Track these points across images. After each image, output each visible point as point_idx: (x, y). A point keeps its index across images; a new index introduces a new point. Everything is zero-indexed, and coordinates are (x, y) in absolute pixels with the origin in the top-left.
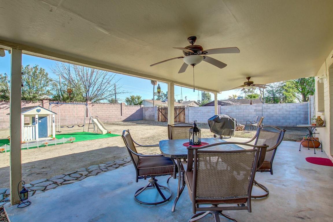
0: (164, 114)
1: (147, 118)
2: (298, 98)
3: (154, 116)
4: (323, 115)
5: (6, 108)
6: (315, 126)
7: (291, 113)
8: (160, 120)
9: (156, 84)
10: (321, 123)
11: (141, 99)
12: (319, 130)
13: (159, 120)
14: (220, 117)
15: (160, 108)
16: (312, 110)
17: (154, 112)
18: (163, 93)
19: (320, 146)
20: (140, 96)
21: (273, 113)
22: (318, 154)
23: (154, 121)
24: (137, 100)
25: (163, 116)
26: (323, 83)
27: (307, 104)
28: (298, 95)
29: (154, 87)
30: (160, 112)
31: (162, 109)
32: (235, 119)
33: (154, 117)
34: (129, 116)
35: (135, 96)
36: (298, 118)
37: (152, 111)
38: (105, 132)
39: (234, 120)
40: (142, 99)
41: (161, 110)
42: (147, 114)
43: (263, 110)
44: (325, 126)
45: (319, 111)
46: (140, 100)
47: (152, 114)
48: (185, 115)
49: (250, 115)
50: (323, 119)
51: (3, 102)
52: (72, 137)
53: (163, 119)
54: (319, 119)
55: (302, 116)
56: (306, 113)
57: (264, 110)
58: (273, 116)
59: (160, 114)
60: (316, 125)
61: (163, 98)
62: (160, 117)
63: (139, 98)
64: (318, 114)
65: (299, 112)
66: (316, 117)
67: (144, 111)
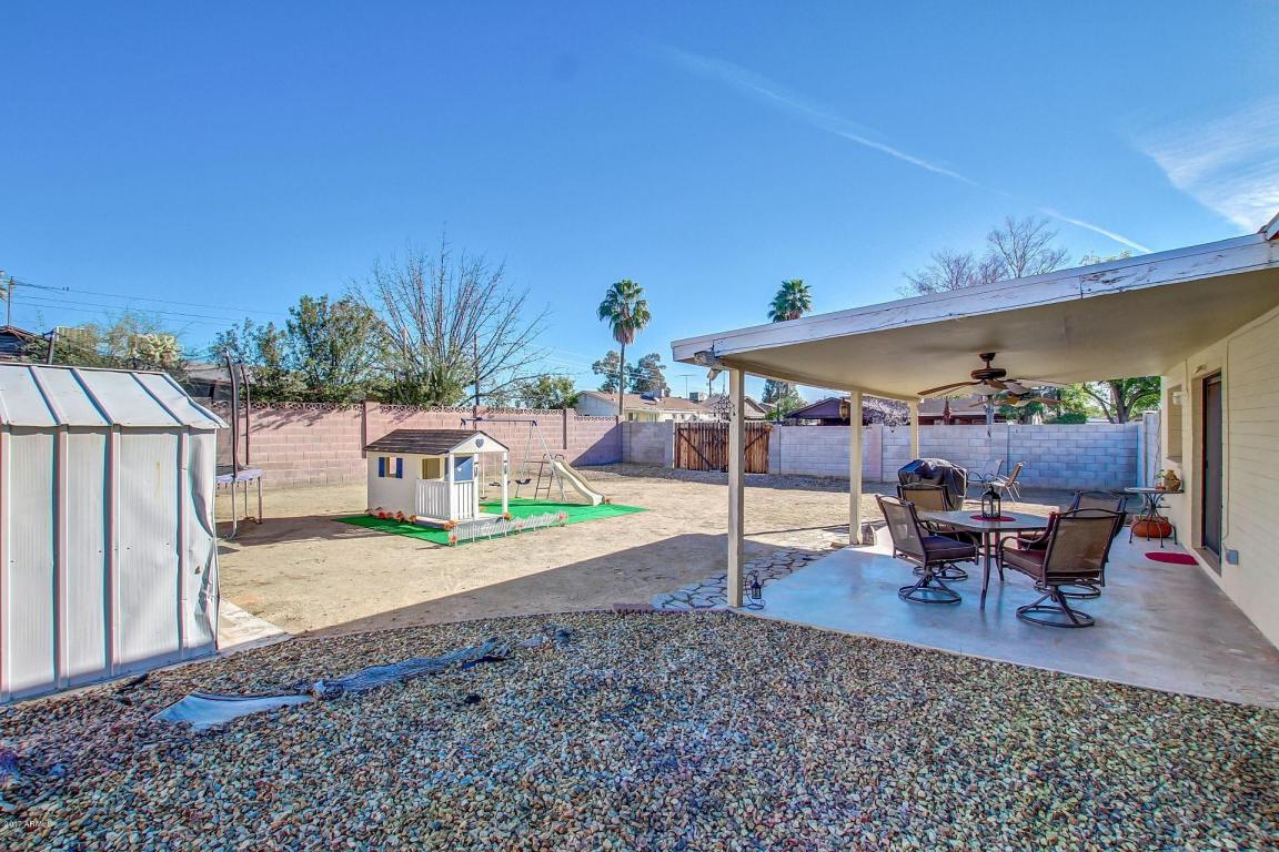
0: (696, 445)
1: (637, 455)
2: (1099, 399)
3: (662, 451)
4: (1181, 467)
5: (274, 426)
6: (1163, 491)
7: (1091, 452)
8: (682, 465)
9: (630, 339)
10: (1175, 486)
12: (1170, 499)
13: (678, 466)
14: (930, 464)
15: (682, 427)
16: (1153, 450)
17: (662, 439)
19: (1172, 535)
21: (1038, 451)
22: (1168, 547)
23: (661, 465)
24: (558, 392)
25: (693, 453)
26: (1181, 406)
27: (1136, 430)
28: (1098, 388)
30: (682, 440)
31: (689, 430)
32: (965, 470)
33: (664, 456)
34: (586, 449)
36: (1111, 468)
37: (655, 435)
38: (597, 500)
39: (962, 472)
40: (577, 389)
41: (685, 434)
42: (638, 445)
43: (1011, 443)
44: (1182, 491)
45: (1170, 458)
46: (570, 390)
47: (657, 445)
48: (767, 449)
49: (971, 456)
50: (1178, 477)
51: (269, 409)
52: (563, 512)
54: (1171, 477)
55: (1122, 461)
56: (1133, 453)
57: (1015, 442)
58: (1038, 458)
59: (684, 444)
60: (1164, 488)
61: (628, 381)
62: (684, 456)
64: (1168, 466)
65: (1111, 451)
66: (1165, 473)
67: (626, 435)
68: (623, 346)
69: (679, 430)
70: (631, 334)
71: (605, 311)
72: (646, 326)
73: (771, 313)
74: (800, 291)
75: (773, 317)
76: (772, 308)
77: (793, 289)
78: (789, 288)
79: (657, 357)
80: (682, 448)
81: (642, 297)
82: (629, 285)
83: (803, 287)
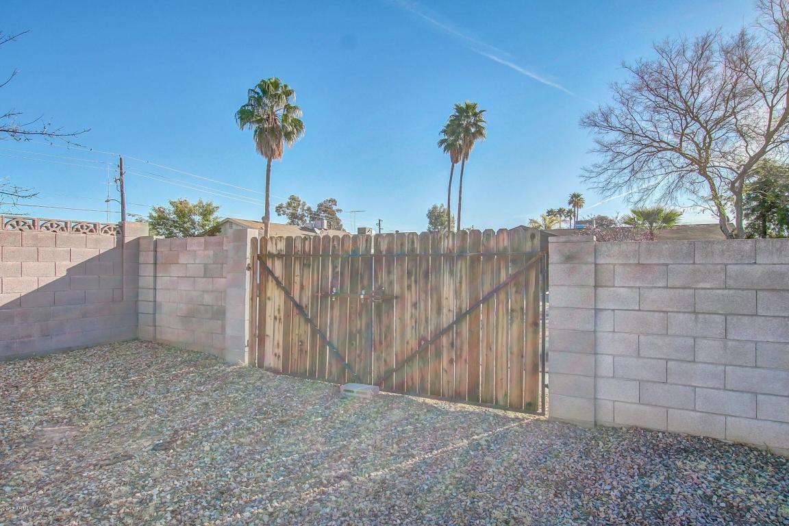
0: (306, 300)
3: (220, 315)
8: (270, 360)
9: (277, 153)
11: (216, 214)
15: (271, 248)
17: (223, 283)
18: (305, 208)
20: (214, 205)
24: (197, 218)
29: (269, 166)
31: (287, 256)
33: (223, 327)
35: (193, 202)
37: (207, 273)
40: (220, 215)
41: (278, 268)
42: (168, 294)
46: (211, 218)
47: (208, 299)
53: (302, 351)
59: (276, 299)
62: (274, 331)
63: (206, 212)
68: (269, 161)
69: (262, 258)
70: (278, 146)
71: (245, 116)
72: (298, 139)
73: (442, 142)
74: (475, 115)
75: (443, 146)
76: (443, 137)
77: (467, 113)
78: (463, 111)
79: (334, 202)
80: (270, 311)
81: (293, 101)
82: (276, 85)
83: (477, 110)
